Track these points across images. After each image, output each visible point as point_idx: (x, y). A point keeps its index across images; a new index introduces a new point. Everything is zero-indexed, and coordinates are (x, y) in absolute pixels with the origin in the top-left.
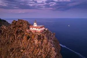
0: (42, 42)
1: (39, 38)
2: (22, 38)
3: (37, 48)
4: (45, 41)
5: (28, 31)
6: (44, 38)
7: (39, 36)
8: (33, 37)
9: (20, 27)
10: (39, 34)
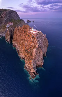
0: (34, 40)
1: (33, 37)
2: (26, 35)
3: (31, 42)
4: (35, 39)
5: (29, 32)
6: (35, 38)
7: (33, 36)
8: (30, 36)
9: (26, 29)
10: (33, 35)
